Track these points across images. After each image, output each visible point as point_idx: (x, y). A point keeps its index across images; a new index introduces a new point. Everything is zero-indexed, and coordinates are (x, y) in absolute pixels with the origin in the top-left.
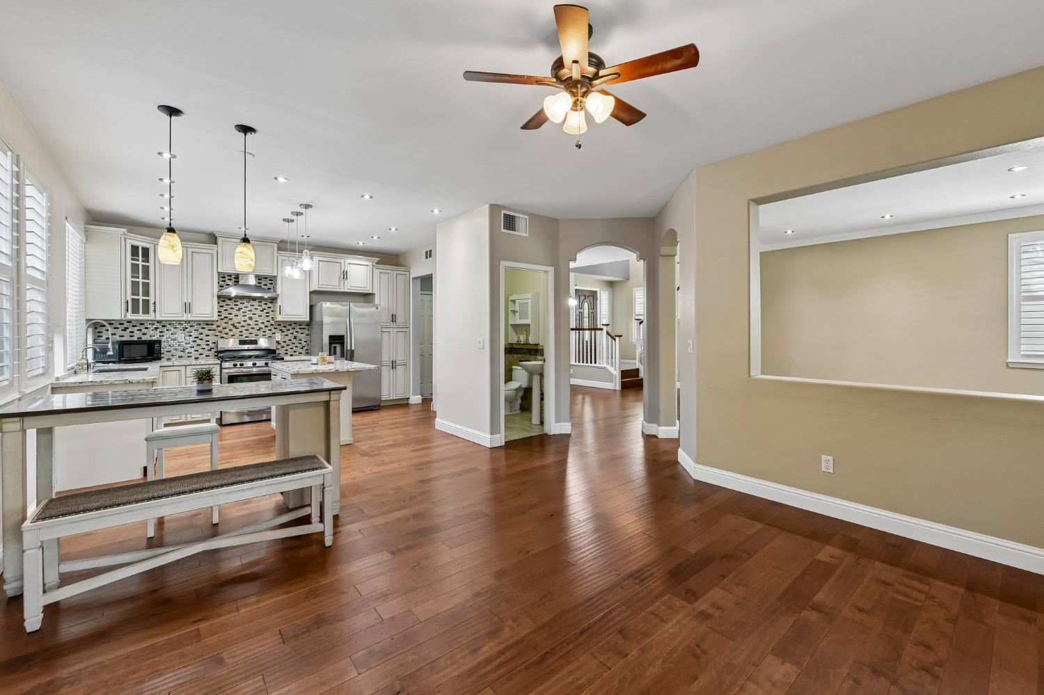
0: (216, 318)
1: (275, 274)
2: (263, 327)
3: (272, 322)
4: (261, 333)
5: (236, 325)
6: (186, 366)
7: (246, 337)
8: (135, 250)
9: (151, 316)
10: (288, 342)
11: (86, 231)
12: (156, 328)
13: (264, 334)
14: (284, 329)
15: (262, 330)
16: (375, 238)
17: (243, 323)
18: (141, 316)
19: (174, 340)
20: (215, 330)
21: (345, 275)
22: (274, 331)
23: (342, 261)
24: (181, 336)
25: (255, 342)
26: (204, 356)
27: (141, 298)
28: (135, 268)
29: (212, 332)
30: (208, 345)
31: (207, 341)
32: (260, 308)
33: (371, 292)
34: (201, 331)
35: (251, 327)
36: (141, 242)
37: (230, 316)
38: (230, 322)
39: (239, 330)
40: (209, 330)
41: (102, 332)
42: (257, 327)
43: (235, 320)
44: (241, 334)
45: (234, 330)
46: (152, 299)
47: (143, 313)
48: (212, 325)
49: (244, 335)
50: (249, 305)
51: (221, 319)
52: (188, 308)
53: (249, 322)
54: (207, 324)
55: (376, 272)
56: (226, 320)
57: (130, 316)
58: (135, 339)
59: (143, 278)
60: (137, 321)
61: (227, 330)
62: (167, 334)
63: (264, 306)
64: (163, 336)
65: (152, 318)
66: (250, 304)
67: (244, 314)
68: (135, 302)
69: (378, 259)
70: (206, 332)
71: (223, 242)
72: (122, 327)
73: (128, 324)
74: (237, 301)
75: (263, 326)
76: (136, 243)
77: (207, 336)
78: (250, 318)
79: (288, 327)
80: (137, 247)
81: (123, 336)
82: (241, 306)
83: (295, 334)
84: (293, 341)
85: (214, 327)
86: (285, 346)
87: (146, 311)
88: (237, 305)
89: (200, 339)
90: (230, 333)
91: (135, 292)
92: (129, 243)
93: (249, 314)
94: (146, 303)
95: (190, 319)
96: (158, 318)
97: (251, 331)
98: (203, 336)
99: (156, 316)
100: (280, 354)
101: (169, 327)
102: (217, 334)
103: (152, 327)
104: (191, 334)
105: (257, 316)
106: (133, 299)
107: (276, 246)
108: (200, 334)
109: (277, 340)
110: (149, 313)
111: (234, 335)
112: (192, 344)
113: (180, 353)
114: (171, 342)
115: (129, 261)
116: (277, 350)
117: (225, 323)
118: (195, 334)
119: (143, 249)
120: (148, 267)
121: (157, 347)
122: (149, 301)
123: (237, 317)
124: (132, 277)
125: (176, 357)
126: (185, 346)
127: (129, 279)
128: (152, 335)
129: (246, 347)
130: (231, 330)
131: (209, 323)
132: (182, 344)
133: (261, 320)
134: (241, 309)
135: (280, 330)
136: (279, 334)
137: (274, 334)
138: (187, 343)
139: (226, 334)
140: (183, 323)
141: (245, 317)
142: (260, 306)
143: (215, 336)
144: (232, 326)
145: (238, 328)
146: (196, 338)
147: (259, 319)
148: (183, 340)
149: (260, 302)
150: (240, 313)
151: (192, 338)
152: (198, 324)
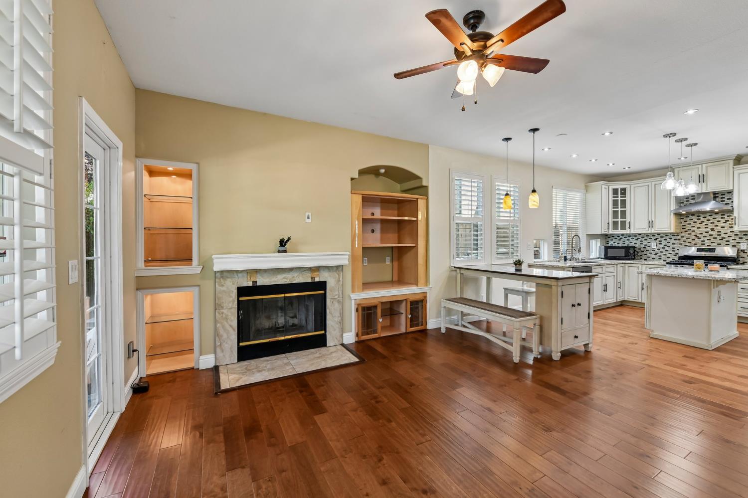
0: (678, 231)
1: (731, 188)
3: (737, 232)
4: (723, 242)
5: (699, 235)
8: (615, 192)
9: (627, 231)
11: (586, 186)
12: (639, 239)
13: (727, 243)
17: (705, 234)
18: (618, 232)
19: (649, 246)
22: (738, 240)
24: (654, 245)
25: (713, 250)
27: (619, 220)
28: (615, 202)
29: (678, 241)
30: (674, 251)
31: (673, 248)
32: (723, 220)
34: (668, 240)
35: (713, 237)
36: (619, 186)
37: (693, 229)
38: (693, 234)
39: (702, 240)
40: (675, 240)
42: (719, 237)
43: (698, 231)
44: (703, 243)
45: (697, 240)
46: (628, 220)
47: (621, 229)
48: (678, 235)
49: (706, 244)
50: (711, 219)
51: (685, 231)
52: (651, 224)
53: (711, 233)
54: (674, 236)
56: (689, 232)
57: (611, 232)
59: (621, 208)
60: (627, 234)
61: (690, 240)
62: (645, 243)
63: (727, 218)
64: (642, 244)
65: (629, 232)
66: (713, 217)
67: (706, 226)
68: (615, 224)
70: (673, 241)
74: (700, 216)
75: (726, 236)
76: (616, 187)
77: (673, 244)
78: (713, 230)
80: (617, 189)
82: (702, 219)
85: (679, 237)
87: (623, 227)
88: (699, 219)
89: (668, 247)
90: (693, 242)
91: (615, 217)
92: (611, 188)
93: (711, 226)
94: (623, 223)
95: (658, 232)
96: (633, 232)
97: (713, 240)
98: (668, 244)
99: (631, 231)
100: (746, 262)
101: (646, 238)
102: (682, 242)
103: (636, 238)
104: (661, 243)
105: (719, 227)
106: (613, 221)
107: (731, 162)
108: (668, 243)
109: (742, 248)
110: (625, 229)
111: (696, 244)
112: (662, 250)
113: (654, 256)
114: (647, 248)
115: (611, 199)
116: (741, 259)
117: (689, 234)
118: (664, 243)
119: (622, 189)
120: (625, 200)
121: (631, 251)
122: (625, 221)
123: (699, 229)
124: (613, 208)
125: (651, 259)
126: (657, 251)
127: (611, 210)
128: (633, 243)
129: (703, 254)
130: (694, 240)
131: (676, 234)
132: (654, 249)
133: (723, 230)
134: (704, 222)
135: (746, 240)
136: (745, 244)
137: (740, 243)
138: (658, 249)
139: (689, 243)
140: (656, 235)
141: (707, 229)
142: (722, 218)
143: (680, 244)
144: (694, 237)
145: (700, 238)
146: (665, 245)
147: (721, 230)
148: (655, 247)
149: (723, 215)
150: (702, 226)
151: (662, 246)
152: (667, 236)
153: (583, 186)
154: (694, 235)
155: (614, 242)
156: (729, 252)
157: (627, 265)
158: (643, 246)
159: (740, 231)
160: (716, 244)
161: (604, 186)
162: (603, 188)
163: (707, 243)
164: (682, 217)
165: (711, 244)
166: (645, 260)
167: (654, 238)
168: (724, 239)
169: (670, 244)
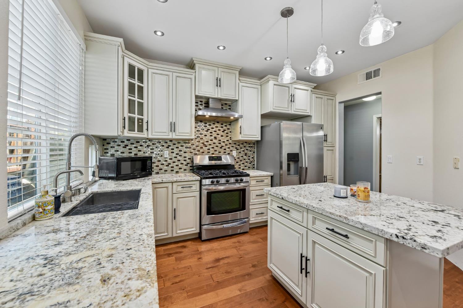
0: (192, 137)
1: (237, 98)
2: (224, 145)
3: (230, 141)
4: (223, 151)
5: (205, 143)
6: (172, 183)
7: (213, 154)
9: (144, 135)
10: (241, 158)
11: (86, 39)
12: (148, 146)
13: (225, 151)
14: (238, 147)
16: (340, 52)
17: (210, 142)
18: (135, 134)
19: (161, 156)
20: (190, 148)
21: (292, 99)
22: (231, 148)
23: (290, 85)
24: (166, 153)
25: (219, 158)
26: (182, 170)
27: (136, 116)
28: (131, 87)
29: (188, 149)
30: (186, 160)
31: (185, 157)
32: (222, 129)
33: (309, 114)
34: (180, 148)
35: (215, 145)
38: (201, 142)
39: (207, 148)
40: (186, 147)
41: (107, 149)
42: (220, 146)
43: (205, 139)
44: (209, 151)
45: (204, 148)
46: (145, 118)
47: (138, 131)
48: (189, 143)
49: (211, 153)
50: (214, 127)
51: (195, 138)
52: (173, 127)
53: (214, 141)
54: (185, 143)
55: (314, 96)
57: (127, 134)
58: (132, 155)
59: (138, 98)
60: (134, 139)
61: (199, 148)
62: (156, 151)
63: (225, 128)
64: (153, 153)
65: (145, 136)
66: (215, 125)
67: (210, 134)
68: (131, 120)
69: (315, 85)
70: (184, 149)
71: (200, 68)
72: (123, 145)
73: (127, 142)
74: (206, 123)
75: (223, 144)
76: (133, 63)
78: (215, 138)
79: (241, 146)
80: (134, 68)
81: (123, 153)
83: (246, 151)
84: (245, 157)
85: (190, 145)
87: (141, 130)
88: (206, 126)
89: (180, 156)
90: (201, 151)
91: (131, 110)
92: (127, 60)
93: (214, 134)
95: (175, 137)
97: (216, 148)
99: (148, 134)
100: (236, 168)
101: (158, 144)
102: (192, 151)
104: (173, 151)
105: (220, 136)
106: (129, 117)
107: (238, 73)
108: (180, 151)
110: (142, 132)
111: (203, 152)
112: (174, 160)
113: (166, 168)
114: (159, 158)
115: (127, 79)
117: (198, 141)
118: (176, 151)
119: (139, 70)
120: (143, 87)
121: (149, 163)
122: (143, 119)
123: (206, 137)
124: (129, 95)
126: (169, 161)
127: (127, 97)
128: (145, 152)
129: (213, 162)
130: (202, 148)
131: (187, 142)
132: (167, 159)
133: (223, 139)
134: (209, 130)
135: (236, 148)
136: (235, 151)
137: (232, 151)
138: (171, 159)
139: (198, 151)
140: (168, 141)
141: (212, 137)
142: (222, 127)
143: (191, 152)
144: (202, 145)
145: (207, 146)
146: (177, 154)
147: (221, 138)
148: (167, 156)
149: (222, 124)
150: (208, 133)
151: (174, 155)
152: (179, 143)
167: (166, 145)
168: (223, 147)
169: (182, 152)
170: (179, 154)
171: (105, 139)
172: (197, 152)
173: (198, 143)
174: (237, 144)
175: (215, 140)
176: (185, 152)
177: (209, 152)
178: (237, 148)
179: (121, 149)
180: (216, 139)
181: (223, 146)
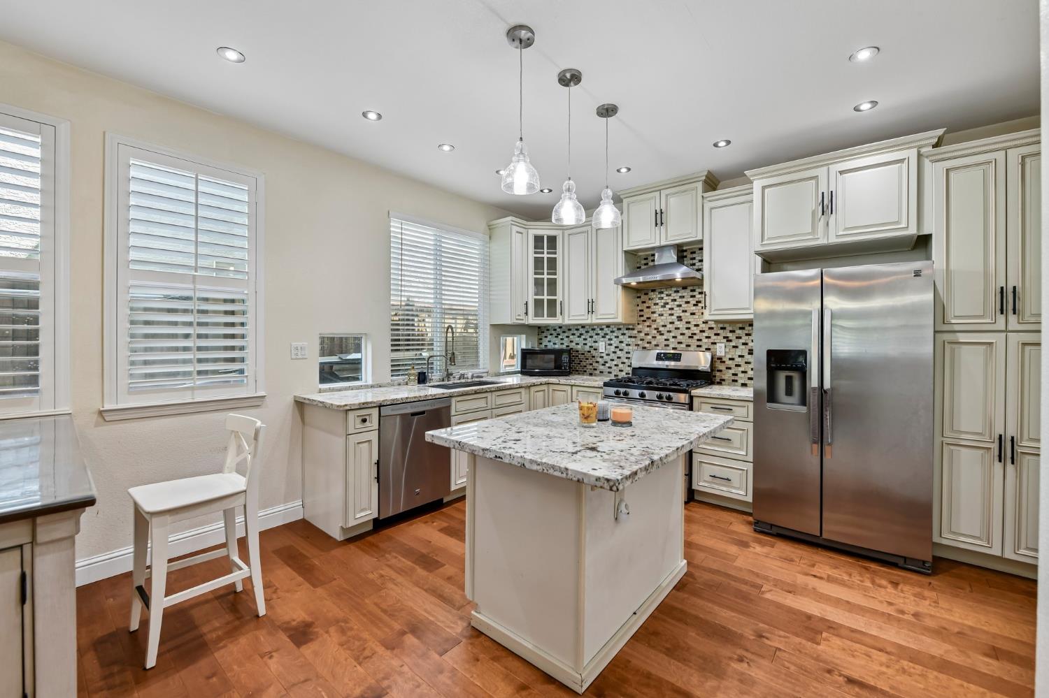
0: (634, 321)
1: (699, 238)
2: (698, 332)
3: (711, 323)
4: (694, 342)
5: (661, 329)
6: (572, 386)
7: (674, 349)
8: (538, 240)
9: (558, 321)
10: (738, 360)
11: (489, 227)
12: (581, 334)
13: (699, 343)
14: (730, 335)
15: (696, 337)
17: (670, 327)
18: (545, 320)
19: (596, 349)
20: (635, 337)
21: (827, 206)
22: (714, 338)
23: (821, 172)
24: (602, 346)
25: (679, 357)
27: (546, 297)
28: (538, 263)
29: (633, 340)
30: (629, 358)
31: (627, 353)
32: (693, 301)
33: (909, 232)
34: (621, 338)
35: (680, 331)
36: (544, 230)
37: (653, 317)
38: (654, 326)
39: (665, 337)
40: (630, 337)
42: (688, 333)
43: (660, 321)
44: (666, 343)
45: (659, 337)
46: (559, 298)
47: (547, 317)
48: (633, 329)
49: (672, 346)
50: (677, 297)
51: (643, 321)
52: (591, 307)
53: (678, 324)
54: (628, 329)
55: (932, 169)
56: (647, 323)
57: (532, 320)
59: (548, 274)
61: (649, 337)
62: (590, 342)
64: (586, 344)
65: (560, 322)
66: (680, 294)
67: (670, 312)
68: (538, 303)
69: (938, 133)
70: (626, 340)
74: (662, 292)
75: (695, 330)
76: (539, 232)
77: (627, 345)
78: (680, 318)
79: (739, 332)
80: (542, 237)
82: (668, 299)
83: (750, 345)
84: (748, 357)
85: (635, 332)
86: (733, 366)
87: (552, 314)
88: (662, 298)
89: (620, 350)
90: (654, 343)
91: (538, 291)
92: (532, 233)
94: (552, 304)
95: (595, 321)
96: (567, 322)
97: (680, 338)
99: (563, 319)
100: (724, 380)
101: (591, 333)
102: (640, 342)
103: (577, 333)
104: (611, 342)
105: (688, 314)
106: (535, 300)
107: (700, 186)
108: (620, 342)
109: (719, 354)
110: (555, 316)
111: (657, 345)
112: (612, 356)
113: (602, 368)
114: (593, 352)
115: (532, 256)
116: (718, 374)
117: (648, 326)
118: (615, 342)
119: (549, 237)
120: (555, 258)
121: (565, 358)
122: (555, 300)
123: (662, 317)
124: (535, 274)
125: (598, 372)
126: (606, 358)
127: (532, 277)
128: (577, 343)
129: (663, 364)
130: (654, 337)
131: (631, 327)
132: (602, 355)
133: (693, 320)
134: (668, 304)
135: (724, 337)
136: (723, 345)
137: (715, 343)
138: (608, 355)
139: (648, 343)
140: (604, 327)
141: (673, 317)
142: (692, 296)
143: (636, 345)
144: (655, 332)
145: (663, 334)
146: (616, 347)
147: (691, 319)
148: (604, 351)
149: (692, 291)
150: (666, 311)
151: (612, 348)
152: (619, 329)
153: (483, 226)
154: (655, 329)
155: (549, 341)
156: (702, 361)
157: (552, 387)
158: (587, 348)
159: (716, 322)
160: (683, 346)
161: (515, 229)
162: (514, 232)
163: (673, 343)
164: (639, 295)
165: (677, 346)
166: (591, 374)
167: (602, 333)
168: (694, 336)
169: (623, 345)
170: (620, 348)
171: (539, 328)
172: (647, 345)
173: (648, 329)
174: (729, 328)
175: (679, 322)
176: (629, 345)
177: (668, 345)
178: (727, 337)
179: (557, 341)
180: (681, 320)
181: (695, 334)
